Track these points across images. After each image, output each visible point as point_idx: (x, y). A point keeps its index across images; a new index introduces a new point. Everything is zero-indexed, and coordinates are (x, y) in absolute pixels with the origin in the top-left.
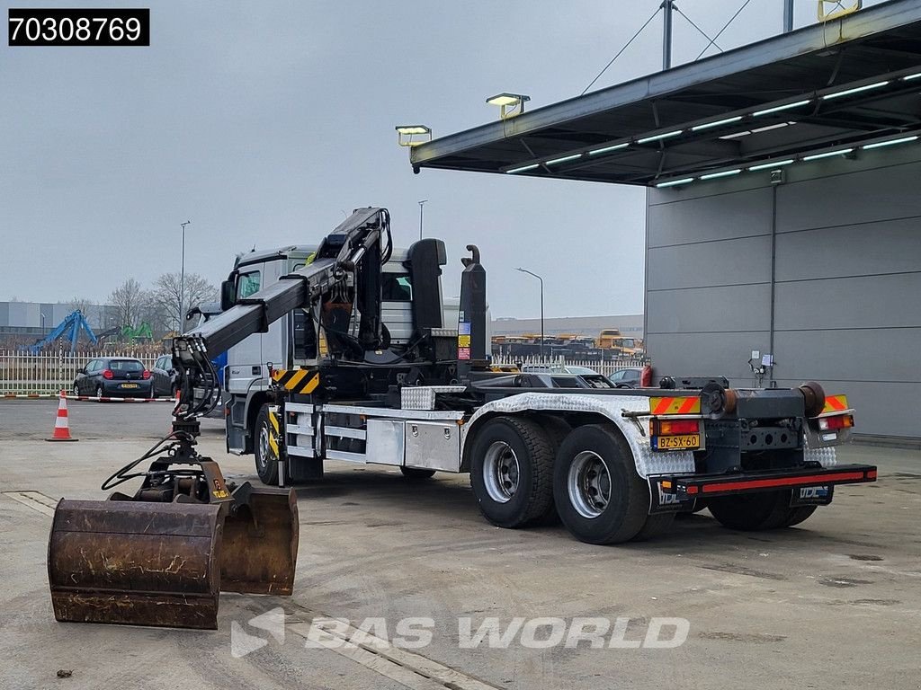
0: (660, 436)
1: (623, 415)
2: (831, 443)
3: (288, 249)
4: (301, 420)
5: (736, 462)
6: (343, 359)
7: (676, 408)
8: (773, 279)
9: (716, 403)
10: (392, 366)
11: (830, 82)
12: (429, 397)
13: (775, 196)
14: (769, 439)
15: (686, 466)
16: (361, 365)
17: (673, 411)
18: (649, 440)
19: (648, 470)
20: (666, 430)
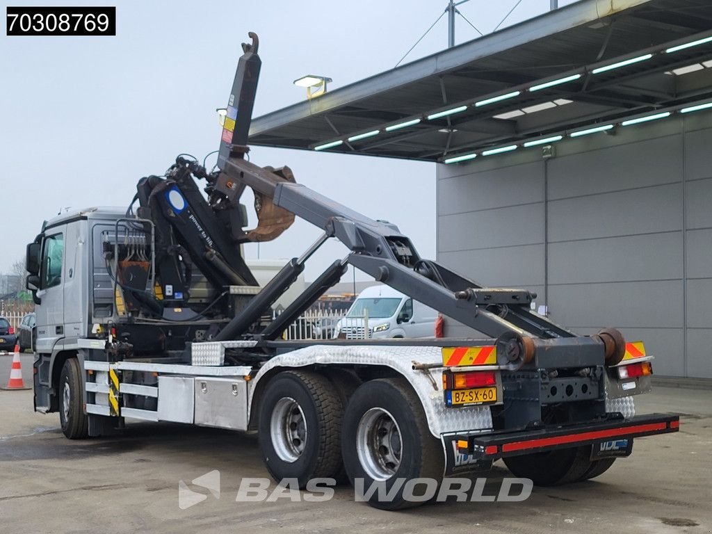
0: (454, 390)
1: (413, 368)
2: (630, 392)
3: (89, 210)
4: (99, 378)
5: (535, 416)
6: (140, 317)
7: (471, 358)
8: (546, 240)
9: (513, 353)
10: (190, 323)
11: (600, 56)
12: (219, 353)
13: (546, 172)
14: (569, 390)
15: (481, 422)
16: (160, 323)
17: (467, 363)
18: (442, 395)
19: (442, 427)
20: (460, 383)
